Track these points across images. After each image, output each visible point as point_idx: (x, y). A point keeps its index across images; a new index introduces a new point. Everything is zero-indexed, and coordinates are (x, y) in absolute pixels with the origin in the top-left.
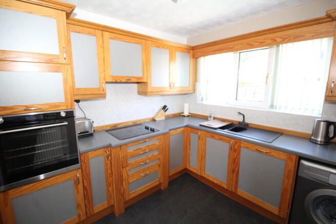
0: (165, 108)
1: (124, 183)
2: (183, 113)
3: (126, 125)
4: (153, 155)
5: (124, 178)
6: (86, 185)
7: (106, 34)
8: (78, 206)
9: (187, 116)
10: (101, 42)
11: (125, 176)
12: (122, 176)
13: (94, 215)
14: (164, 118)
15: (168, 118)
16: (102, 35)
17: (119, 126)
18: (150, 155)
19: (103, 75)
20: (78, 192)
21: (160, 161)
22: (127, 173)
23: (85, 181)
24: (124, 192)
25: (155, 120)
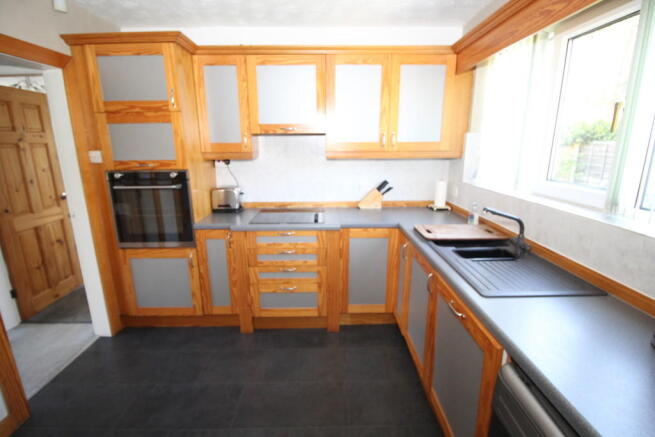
0: (382, 186)
1: (251, 289)
2: (433, 202)
3: (301, 207)
4: (305, 262)
5: (251, 282)
6: (202, 271)
7: (251, 59)
8: (194, 295)
9: (440, 210)
10: (243, 72)
11: (253, 279)
12: (248, 277)
13: (212, 316)
14: (379, 207)
15: (388, 207)
16: (245, 61)
17: (289, 207)
18: (300, 261)
20: (193, 277)
21: (321, 277)
22: (256, 276)
23: (201, 267)
24: (252, 302)
25: (358, 208)
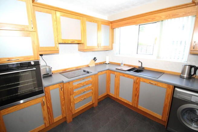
0: (95, 59)
1: (72, 104)
3: (72, 69)
4: (89, 87)
5: (72, 101)
6: (48, 106)
8: (44, 118)
9: (108, 64)
10: (55, 18)
11: (72, 100)
12: (70, 100)
13: (54, 123)
14: (94, 65)
15: (97, 65)
16: (56, 13)
17: (67, 70)
18: (87, 87)
19: (57, 38)
20: (44, 110)
21: (93, 91)
22: (73, 98)
23: (48, 103)
24: (72, 109)
25: (89, 66)
